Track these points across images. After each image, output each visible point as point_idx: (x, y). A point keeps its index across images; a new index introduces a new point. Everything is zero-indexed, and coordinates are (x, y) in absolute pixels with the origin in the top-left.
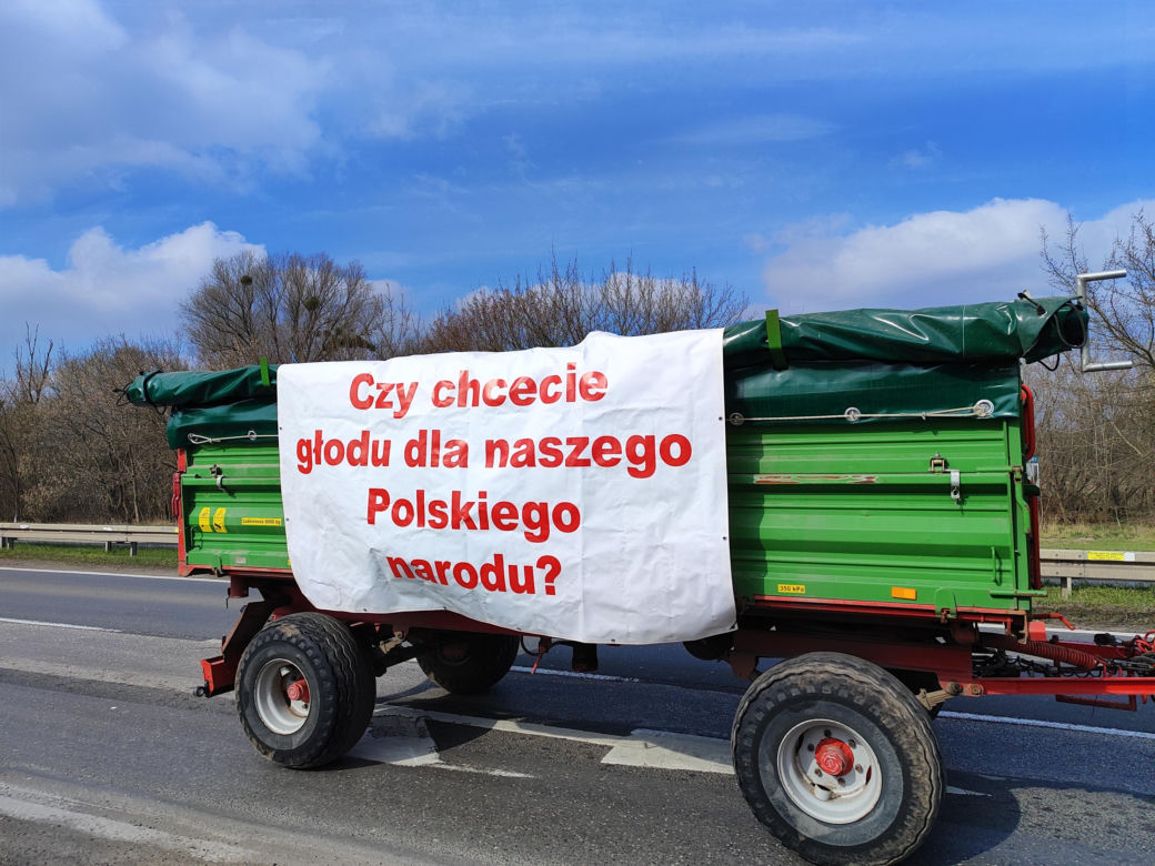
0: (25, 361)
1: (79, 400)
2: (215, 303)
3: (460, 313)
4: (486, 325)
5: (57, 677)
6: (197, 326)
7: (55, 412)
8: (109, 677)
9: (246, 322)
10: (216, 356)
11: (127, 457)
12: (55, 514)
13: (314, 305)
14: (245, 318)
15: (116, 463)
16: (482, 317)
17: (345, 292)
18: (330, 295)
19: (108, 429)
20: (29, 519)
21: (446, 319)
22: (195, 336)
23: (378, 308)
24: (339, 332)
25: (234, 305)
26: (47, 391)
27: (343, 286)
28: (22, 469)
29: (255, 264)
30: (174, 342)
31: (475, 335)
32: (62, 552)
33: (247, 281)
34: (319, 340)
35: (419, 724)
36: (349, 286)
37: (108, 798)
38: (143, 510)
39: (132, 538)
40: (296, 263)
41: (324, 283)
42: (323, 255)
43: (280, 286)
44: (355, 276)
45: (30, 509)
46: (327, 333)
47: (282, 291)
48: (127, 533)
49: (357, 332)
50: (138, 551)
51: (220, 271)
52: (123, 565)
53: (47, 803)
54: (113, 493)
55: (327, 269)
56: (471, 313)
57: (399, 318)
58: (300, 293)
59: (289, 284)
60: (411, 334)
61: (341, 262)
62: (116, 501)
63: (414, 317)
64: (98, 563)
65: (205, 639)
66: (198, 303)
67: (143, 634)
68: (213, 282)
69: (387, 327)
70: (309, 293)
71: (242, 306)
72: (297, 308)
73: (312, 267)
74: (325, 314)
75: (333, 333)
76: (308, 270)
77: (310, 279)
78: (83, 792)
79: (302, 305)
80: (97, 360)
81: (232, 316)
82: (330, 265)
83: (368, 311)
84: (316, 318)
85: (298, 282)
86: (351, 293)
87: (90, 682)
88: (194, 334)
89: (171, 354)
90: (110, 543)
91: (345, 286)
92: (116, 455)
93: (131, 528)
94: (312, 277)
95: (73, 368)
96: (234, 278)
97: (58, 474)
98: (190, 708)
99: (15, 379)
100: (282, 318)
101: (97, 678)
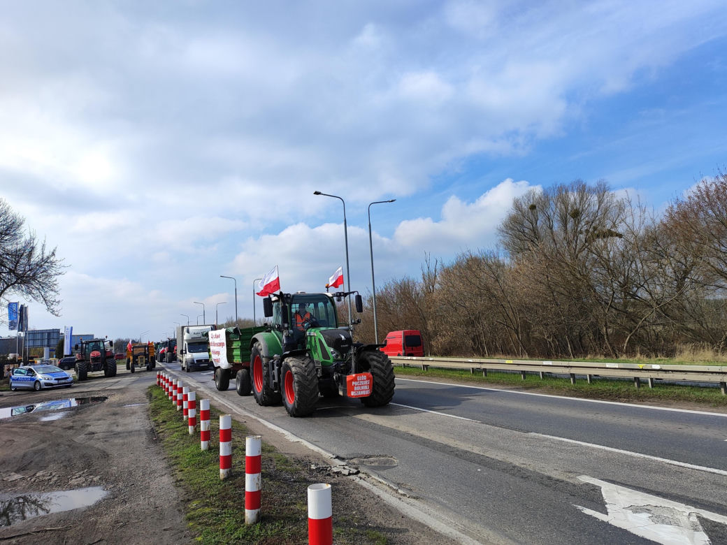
0: (426, 271)
1: (451, 289)
2: (516, 225)
3: (686, 200)
4: (710, 205)
5: (450, 447)
6: (507, 240)
7: (441, 297)
8: (476, 450)
9: (535, 233)
10: (520, 256)
11: (478, 318)
12: (447, 352)
13: (576, 214)
14: (534, 230)
15: (473, 323)
16: (707, 200)
17: (596, 202)
18: (586, 206)
19: (467, 304)
20: (435, 355)
21: (675, 206)
22: (507, 245)
23: (621, 208)
24: (595, 229)
25: (527, 223)
26: (437, 286)
27: (594, 199)
28: (429, 328)
29: (537, 196)
30: (495, 250)
31: (702, 215)
32: (450, 373)
33: (533, 207)
34: (582, 237)
35: (691, 519)
36: (599, 197)
37: (479, 528)
38: (489, 349)
39: (483, 366)
40: (562, 191)
41: (582, 199)
42: (579, 181)
43: (553, 206)
44: (602, 190)
45: (435, 349)
46: (587, 231)
47: (554, 210)
48: (481, 363)
49: (608, 227)
50: (488, 374)
51: (517, 205)
52: (480, 381)
53: (447, 524)
54: (473, 340)
55: (583, 190)
56: (696, 199)
57: (637, 212)
58: (566, 208)
59: (559, 204)
60: (648, 222)
61: (592, 183)
62: (475, 344)
63: (649, 210)
64: (467, 380)
65: (528, 432)
66: (506, 226)
67: (493, 425)
68: (514, 212)
69: (629, 220)
70: (572, 207)
71: (532, 223)
72: (566, 218)
73: (573, 191)
74: (584, 219)
75: (591, 230)
76: (570, 193)
77: (572, 199)
78: (465, 521)
79: (568, 216)
80: (458, 266)
81: (527, 231)
82: (584, 186)
83: (613, 213)
84: (579, 223)
85: (565, 202)
86: (600, 202)
87: (467, 452)
88: (506, 244)
89: (495, 258)
90: (473, 369)
91: (596, 198)
92: (473, 318)
93: (483, 360)
94: (573, 197)
95: (447, 272)
96: (525, 207)
97: (446, 330)
98: (522, 477)
99: (422, 281)
100: (557, 226)
101: (469, 450)
